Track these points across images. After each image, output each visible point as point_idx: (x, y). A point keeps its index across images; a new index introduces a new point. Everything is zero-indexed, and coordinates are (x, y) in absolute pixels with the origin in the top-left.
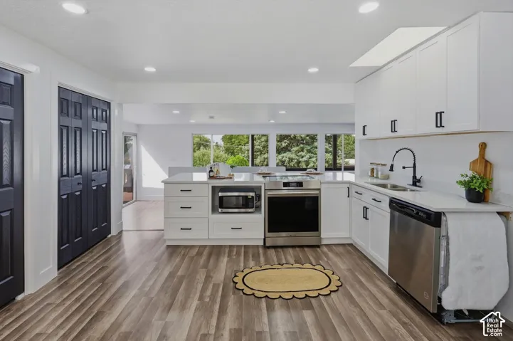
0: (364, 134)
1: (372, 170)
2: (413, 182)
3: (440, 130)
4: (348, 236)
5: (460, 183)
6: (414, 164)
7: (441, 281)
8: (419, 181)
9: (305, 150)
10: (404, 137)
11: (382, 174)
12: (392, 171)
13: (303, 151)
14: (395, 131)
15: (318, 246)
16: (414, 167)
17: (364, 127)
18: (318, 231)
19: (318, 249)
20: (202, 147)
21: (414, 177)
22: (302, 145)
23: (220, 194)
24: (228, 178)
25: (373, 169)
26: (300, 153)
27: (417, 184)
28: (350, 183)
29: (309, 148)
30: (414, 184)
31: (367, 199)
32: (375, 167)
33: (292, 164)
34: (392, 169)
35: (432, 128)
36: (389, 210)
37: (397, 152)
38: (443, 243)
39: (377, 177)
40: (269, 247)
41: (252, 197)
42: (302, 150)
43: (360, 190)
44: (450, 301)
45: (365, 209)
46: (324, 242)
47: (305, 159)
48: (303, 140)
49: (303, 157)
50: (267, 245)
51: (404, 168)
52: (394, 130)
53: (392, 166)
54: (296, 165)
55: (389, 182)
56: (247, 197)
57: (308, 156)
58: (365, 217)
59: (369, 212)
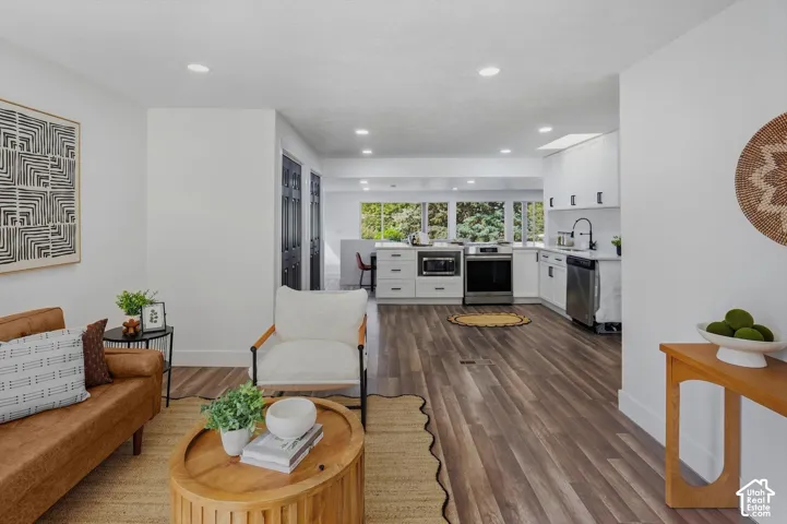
0: (551, 206)
2: (590, 246)
3: (600, 205)
4: (537, 296)
5: (613, 242)
6: (591, 231)
7: (596, 305)
8: (594, 245)
9: (483, 222)
10: (581, 210)
11: (567, 242)
15: (510, 304)
16: (591, 233)
17: (551, 199)
18: (510, 291)
19: (512, 307)
21: (591, 242)
22: (478, 215)
23: (425, 259)
24: (429, 245)
26: (476, 226)
27: (593, 248)
28: (540, 249)
29: (489, 218)
30: (591, 248)
31: (552, 260)
32: (561, 236)
34: (573, 236)
35: (594, 204)
36: (566, 265)
37: (577, 222)
38: (597, 280)
39: (563, 245)
40: (467, 306)
41: (453, 261)
42: (479, 221)
43: (546, 254)
44: (601, 316)
45: (551, 268)
46: (516, 302)
47: (483, 233)
49: (480, 231)
50: (466, 303)
51: (583, 234)
52: (573, 204)
53: (573, 234)
56: (447, 261)
57: (487, 229)
58: (551, 276)
59: (554, 271)
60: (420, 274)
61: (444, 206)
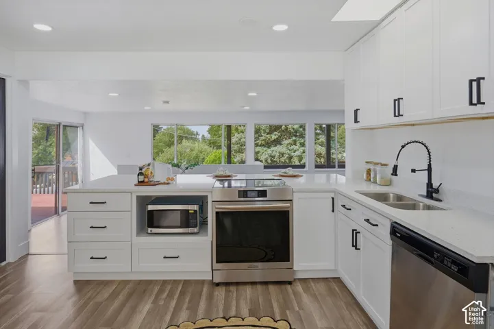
0: (356, 121)
1: (369, 172)
2: (428, 191)
4: (333, 268)
6: (430, 166)
8: (437, 191)
9: (298, 144)
10: (413, 125)
11: (382, 178)
12: (396, 175)
13: (295, 144)
14: (399, 115)
15: (290, 283)
16: (429, 169)
17: (356, 111)
18: (288, 260)
19: (289, 287)
20: (184, 140)
21: (430, 185)
22: (294, 138)
23: (150, 207)
24: (164, 183)
25: (370, 169)
26: (292, 147)
27: (434, 195)
28: (336, 194)
30: (430, 195)
32: (372, 167)
33: (283, 160)
34: (395, 172)
35: (462, 107)
36: (390, 242)
37: (403, 147)
39: (375, 182)
40: (218, 285)
41: (195, 211)
43: (348, 203)
45: (355, 233)
46: (299, 276)
47: (297, 153)
48: (296, 132)
49: (295, 151)
50: (217, 280)
51: (413, 171)
52: (397, 114)
53: (395, 168)
54: (287, 161)
55: (392, 191)
56: (187, 211)
58: (355, 246)
59: (360, 238)
60: (141, 230)
61: (241, 129)
